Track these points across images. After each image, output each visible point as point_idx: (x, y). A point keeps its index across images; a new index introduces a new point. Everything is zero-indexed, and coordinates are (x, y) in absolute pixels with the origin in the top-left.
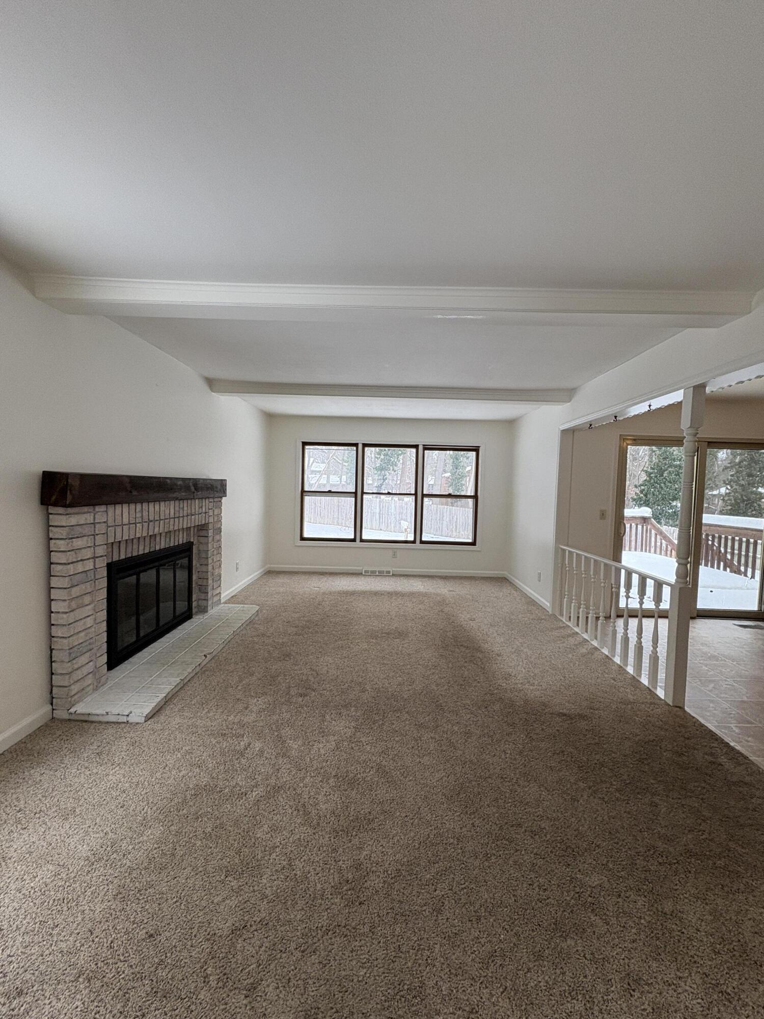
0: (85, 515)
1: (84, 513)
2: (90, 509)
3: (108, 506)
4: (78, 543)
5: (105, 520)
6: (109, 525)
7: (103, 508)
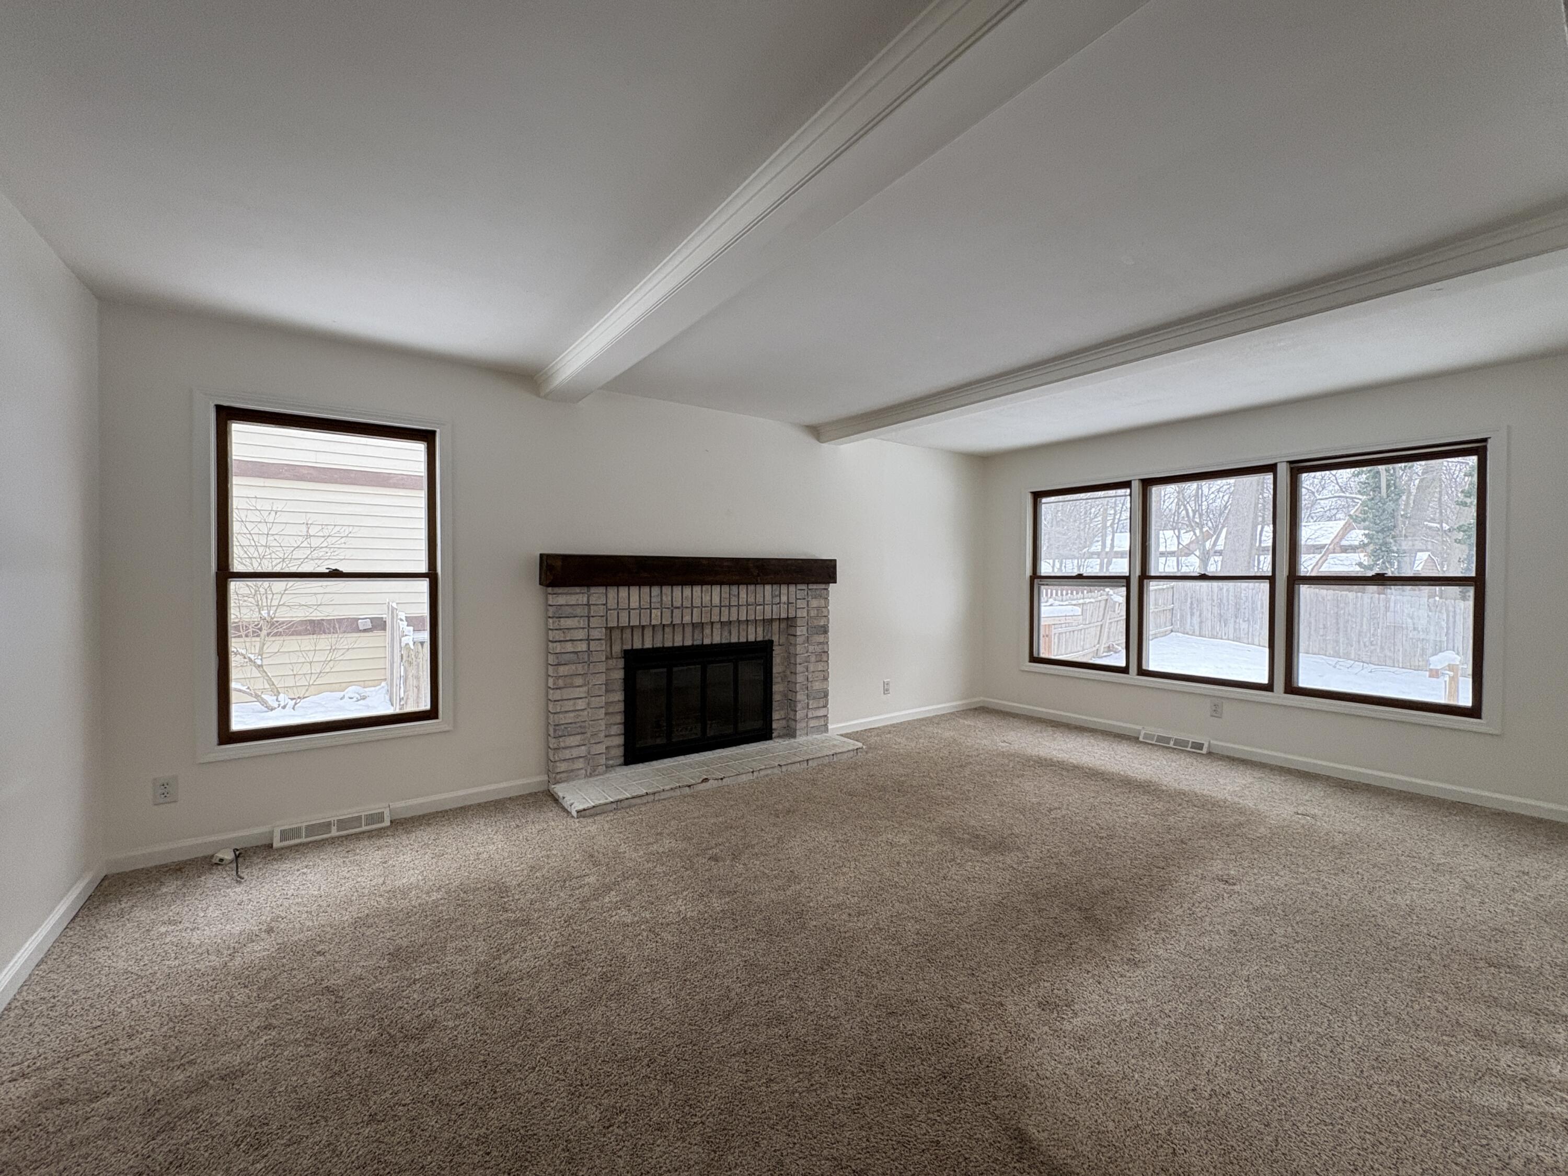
0: (577, 596)
1: (577, 594)
2: (585, 589)
3: (608, 587)
4: (569, 623)
5: (604, 602)
6: (609, 607)
7: (602, 590)
